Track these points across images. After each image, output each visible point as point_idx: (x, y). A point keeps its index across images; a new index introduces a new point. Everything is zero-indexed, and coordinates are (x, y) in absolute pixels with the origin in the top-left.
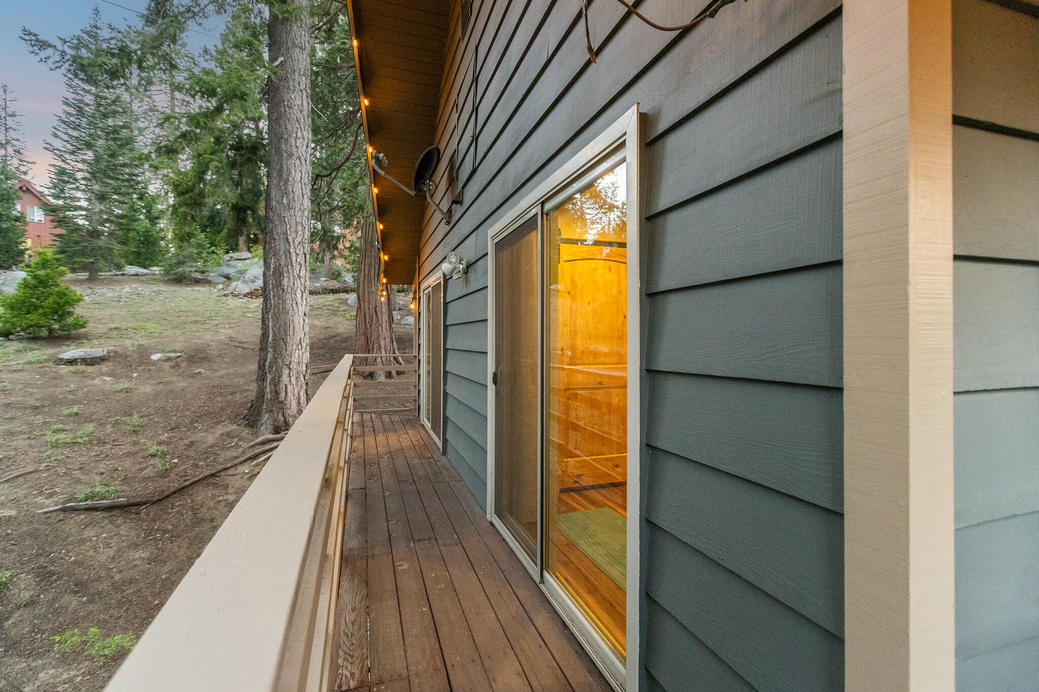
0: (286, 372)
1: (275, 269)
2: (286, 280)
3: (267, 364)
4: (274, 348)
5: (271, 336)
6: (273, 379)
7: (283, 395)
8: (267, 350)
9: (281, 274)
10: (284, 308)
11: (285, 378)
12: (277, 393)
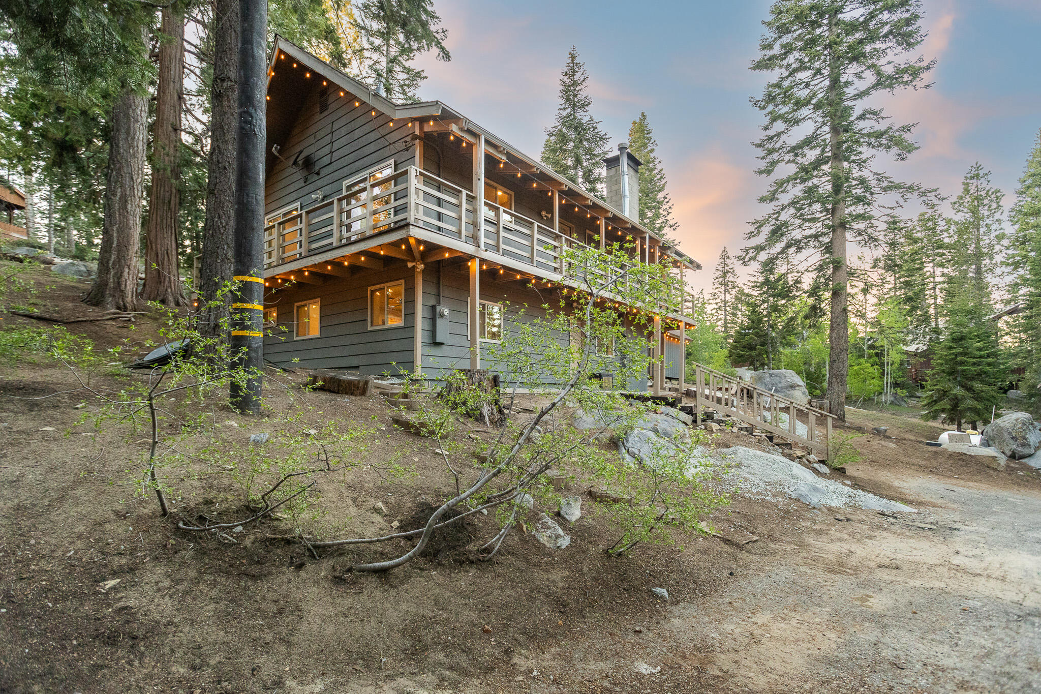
0: (127, 270)
1: (121, 195)
2: (129, 206)
3: (111, 262)
4: (119, 252)
5: (115, 243)
6: (116, 274)
7: (123, 286)
8: (110, 252)
9: (126, 201)
10: (127, 225)
11: (126, 274)
12: (119, 284)
